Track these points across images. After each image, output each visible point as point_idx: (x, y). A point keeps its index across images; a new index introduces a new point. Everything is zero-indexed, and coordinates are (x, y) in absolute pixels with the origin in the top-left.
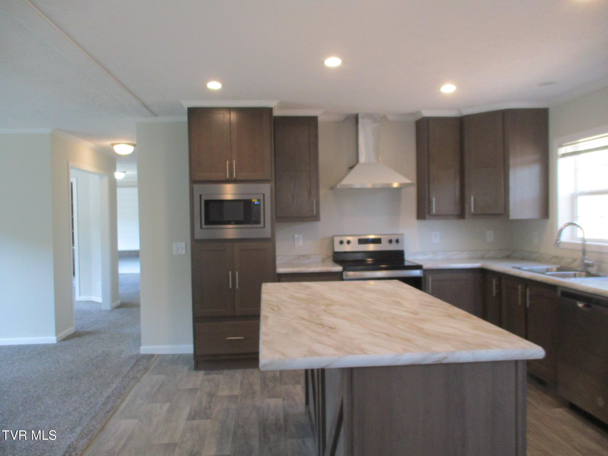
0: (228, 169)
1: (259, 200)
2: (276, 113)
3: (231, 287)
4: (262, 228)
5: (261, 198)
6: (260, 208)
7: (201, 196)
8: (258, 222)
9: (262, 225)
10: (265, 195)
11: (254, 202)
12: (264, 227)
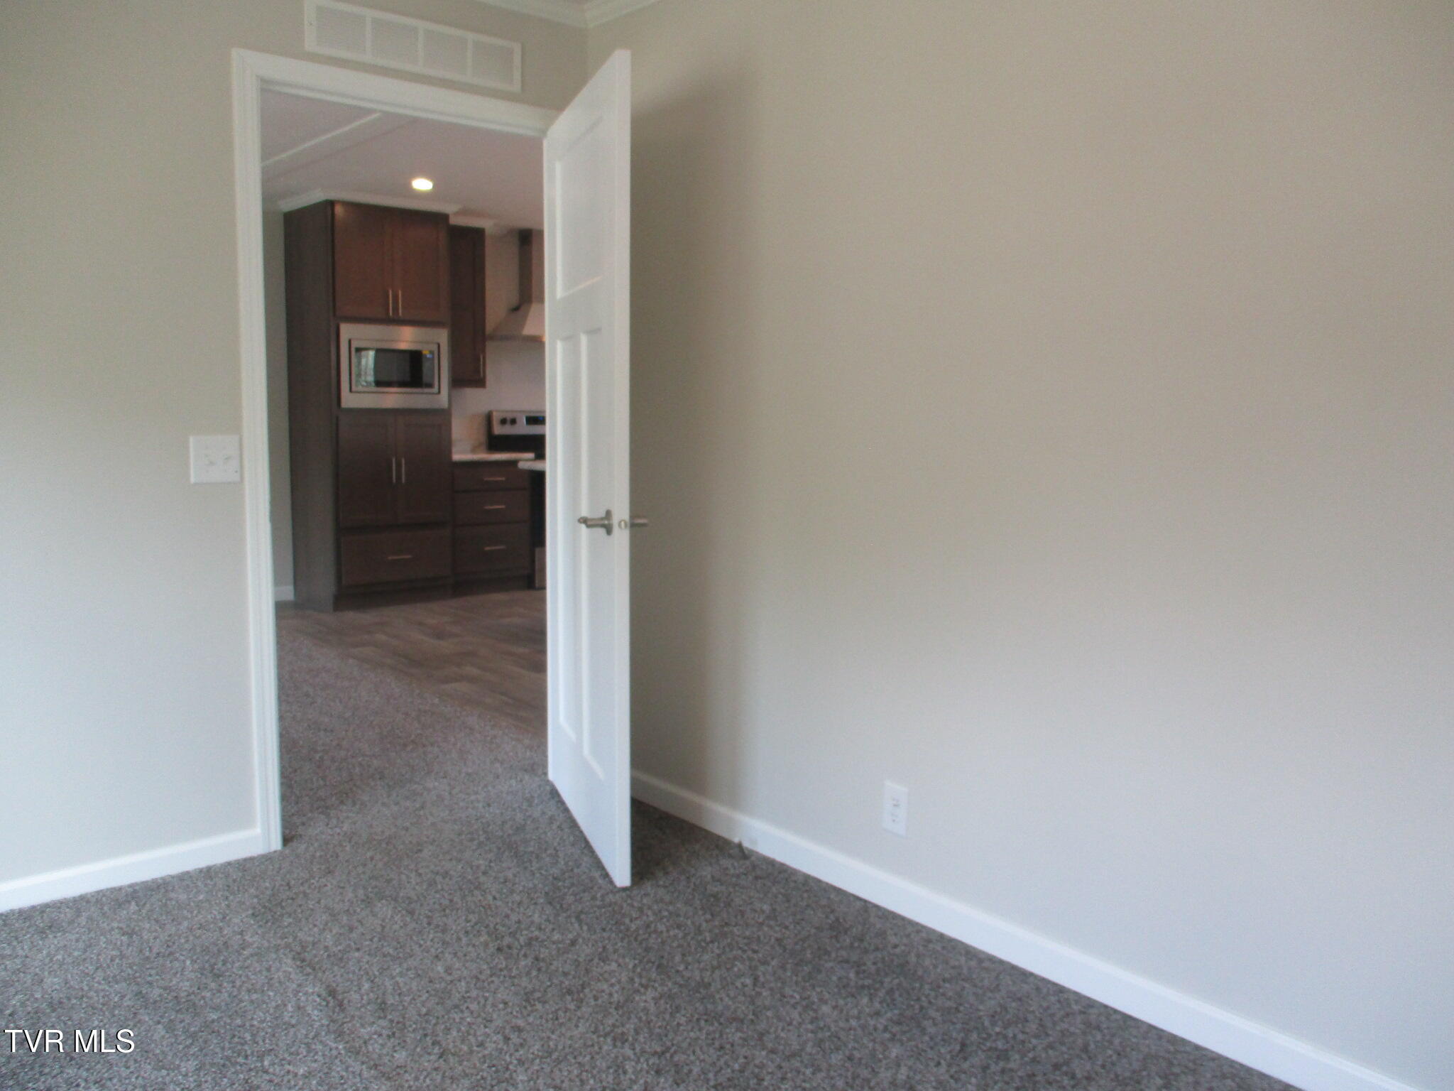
0: (391, 302)
1: (432, 352)
2: (454, 221)
3: (394, 481)
4: (437, 394)
5: (435, 348)
6: (433, 364)
7: (350, 341)
8: (430, 385)
9: (435, 389)
10: (441, 346)
11: (426, 355)
12: (439, 392)
